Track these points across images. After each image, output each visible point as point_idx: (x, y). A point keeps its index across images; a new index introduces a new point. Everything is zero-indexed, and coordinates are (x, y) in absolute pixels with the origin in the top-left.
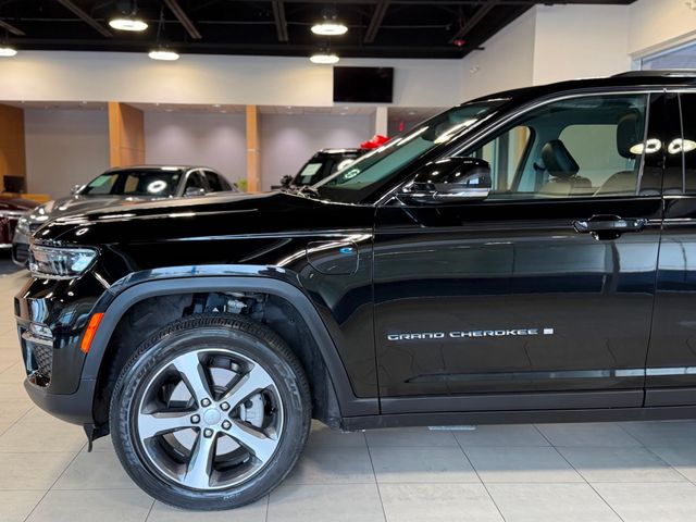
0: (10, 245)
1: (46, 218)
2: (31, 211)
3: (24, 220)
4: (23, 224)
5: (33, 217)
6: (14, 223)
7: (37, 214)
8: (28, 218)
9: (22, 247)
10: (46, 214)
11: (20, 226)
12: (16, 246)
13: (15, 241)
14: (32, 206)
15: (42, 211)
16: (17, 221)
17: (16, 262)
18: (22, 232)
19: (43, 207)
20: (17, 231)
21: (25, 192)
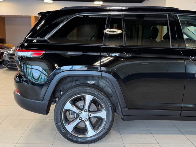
0: (1, 60)
1: (12, 52)
2: (8, 50)
3: (6, 53)
4: (6, 54)
5: (9, 52)
6: (3, 53)
7: (10, 51)
8: (7, 52)
9: (5, 61)
10: (13, 51)
11: (5, 54)
12: (3, 61)
13: (3, 59)
14: (8, 48)
15: (11, 50)
16: (4, 53)
17: (3, 65)
18: (5, 56)
19: (12, 48)
20: (4, 56)
21: (5, 44)
